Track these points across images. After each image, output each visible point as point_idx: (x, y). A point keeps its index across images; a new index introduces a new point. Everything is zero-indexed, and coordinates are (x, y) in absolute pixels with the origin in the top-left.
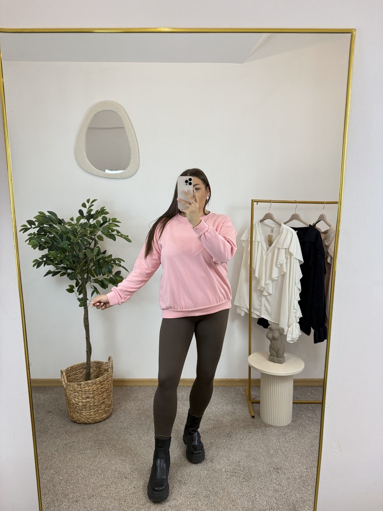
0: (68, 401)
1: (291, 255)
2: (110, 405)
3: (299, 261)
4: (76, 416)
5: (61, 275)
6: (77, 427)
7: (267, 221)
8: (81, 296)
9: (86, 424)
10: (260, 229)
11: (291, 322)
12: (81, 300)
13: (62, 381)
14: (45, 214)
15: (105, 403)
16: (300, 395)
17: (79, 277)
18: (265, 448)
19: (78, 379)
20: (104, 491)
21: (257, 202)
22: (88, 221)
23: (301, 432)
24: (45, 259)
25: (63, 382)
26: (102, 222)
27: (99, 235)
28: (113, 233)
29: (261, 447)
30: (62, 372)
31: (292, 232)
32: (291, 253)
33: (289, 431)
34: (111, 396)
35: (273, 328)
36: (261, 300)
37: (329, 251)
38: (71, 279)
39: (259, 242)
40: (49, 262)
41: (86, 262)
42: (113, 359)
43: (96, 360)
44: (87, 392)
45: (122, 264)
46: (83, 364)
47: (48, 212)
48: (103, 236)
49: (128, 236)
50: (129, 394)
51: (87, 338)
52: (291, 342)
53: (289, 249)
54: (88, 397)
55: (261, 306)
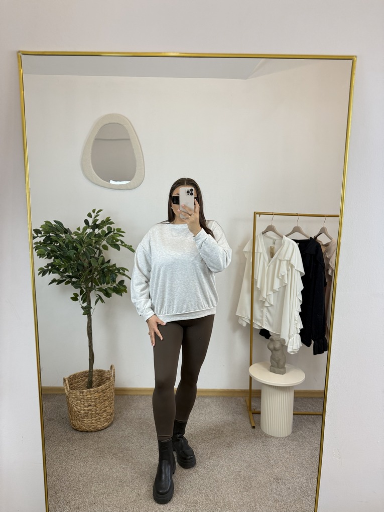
0: (70, 409)
1: (292, 266)
2: (112, 414)
3: (300, 272)
4: (78, 424)
5: (66, 284)
6: (78, 435)
7: (270, 233)
8: (85, 304)
9: (87, 432)
10: (263, 240)
11: (292, 333)
12: (85, 309)
13: (64, 389)
14: (51, 224)
15: (107, 411)
16: (300, 406)
17: (83, 286)
18: (265, 458)
19: (80, 387)
20: (106, 498)
21: (260, 214)
22: (94, 230)
23: (301, 443)
24: (50, 268)
25: (66, 390)
26: (107, 232)
27: (104, 245)
28: (117, 243)
29: (261, 457)
30: (64, 380)
31: (293, 244)
32: (292, 265)
33: (289, 442)
34: (113, 404)
35: (274, 338)
36: (262, 311)
37: (330, 264)
38: (76, 287)
39: (261, 253)
40: (54, 270)
41: (91, 271)
42: (115, 367)
43: (98, 369)
44: (89, 400)
45: (126, 273)
46: (86, 372)
47: (54, 221)
48: (108, 245)
49: (131, 246)
50: (130, 403)
51: (89, 346)
52: (292, 353)
53: (290, 260)
54: (90, 405)
55: (262, 317)
